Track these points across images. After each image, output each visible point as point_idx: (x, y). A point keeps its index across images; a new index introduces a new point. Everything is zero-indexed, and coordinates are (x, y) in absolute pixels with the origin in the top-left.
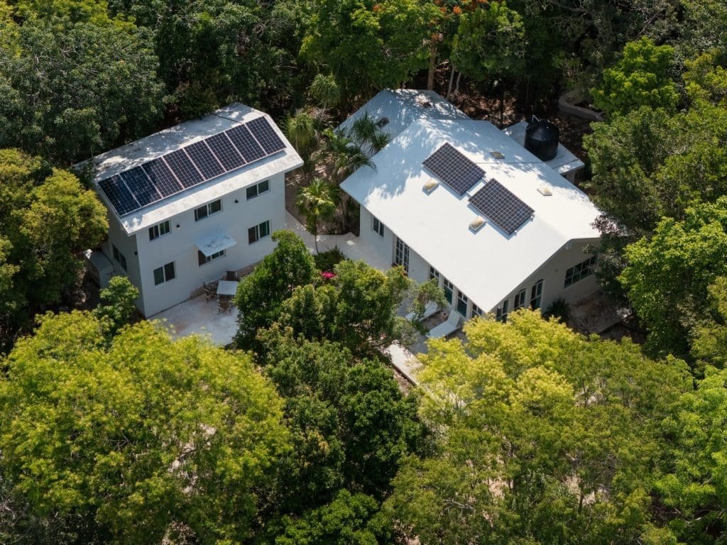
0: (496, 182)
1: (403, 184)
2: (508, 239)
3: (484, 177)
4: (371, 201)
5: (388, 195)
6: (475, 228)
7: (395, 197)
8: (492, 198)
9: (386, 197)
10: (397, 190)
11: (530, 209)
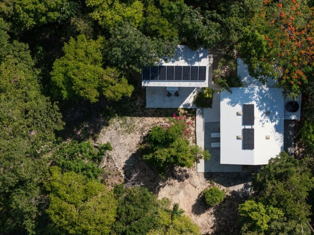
0: (254, 130)
1: (236, 105)
2: (242, 149)
3: (253, 125)
4: (224, 101)
5: (230, 104)
6: (238, 138)
7: (231, 106)
8: (248, 134)
9: (228, 104)
10: (233, 105)
11: (254, 147)
